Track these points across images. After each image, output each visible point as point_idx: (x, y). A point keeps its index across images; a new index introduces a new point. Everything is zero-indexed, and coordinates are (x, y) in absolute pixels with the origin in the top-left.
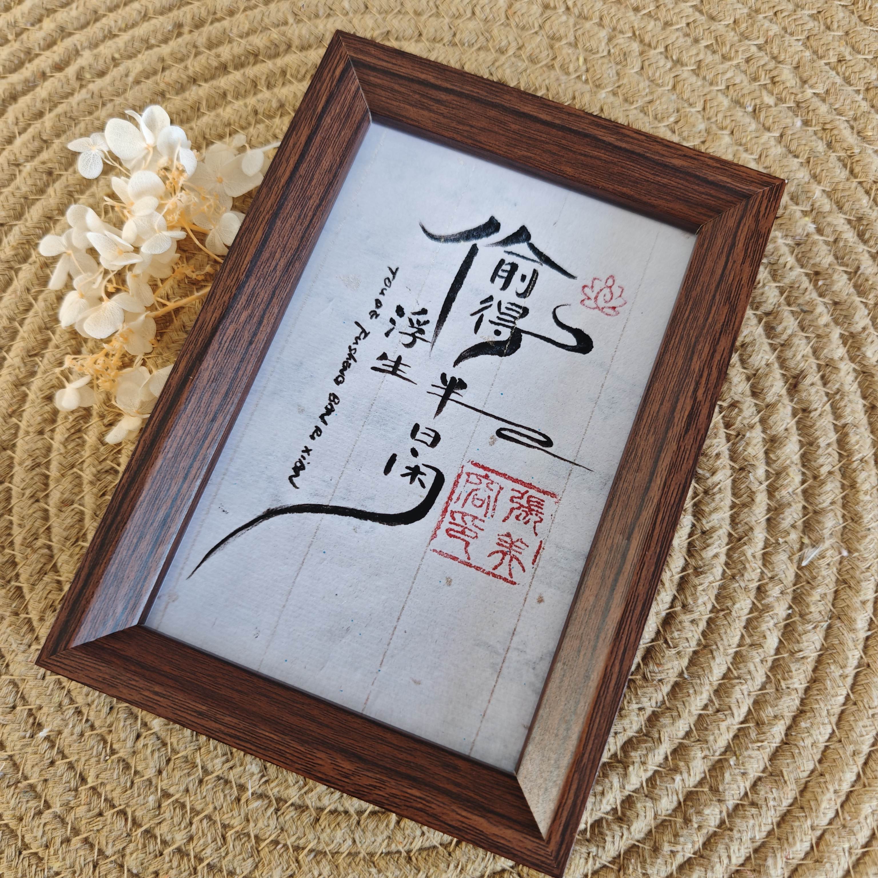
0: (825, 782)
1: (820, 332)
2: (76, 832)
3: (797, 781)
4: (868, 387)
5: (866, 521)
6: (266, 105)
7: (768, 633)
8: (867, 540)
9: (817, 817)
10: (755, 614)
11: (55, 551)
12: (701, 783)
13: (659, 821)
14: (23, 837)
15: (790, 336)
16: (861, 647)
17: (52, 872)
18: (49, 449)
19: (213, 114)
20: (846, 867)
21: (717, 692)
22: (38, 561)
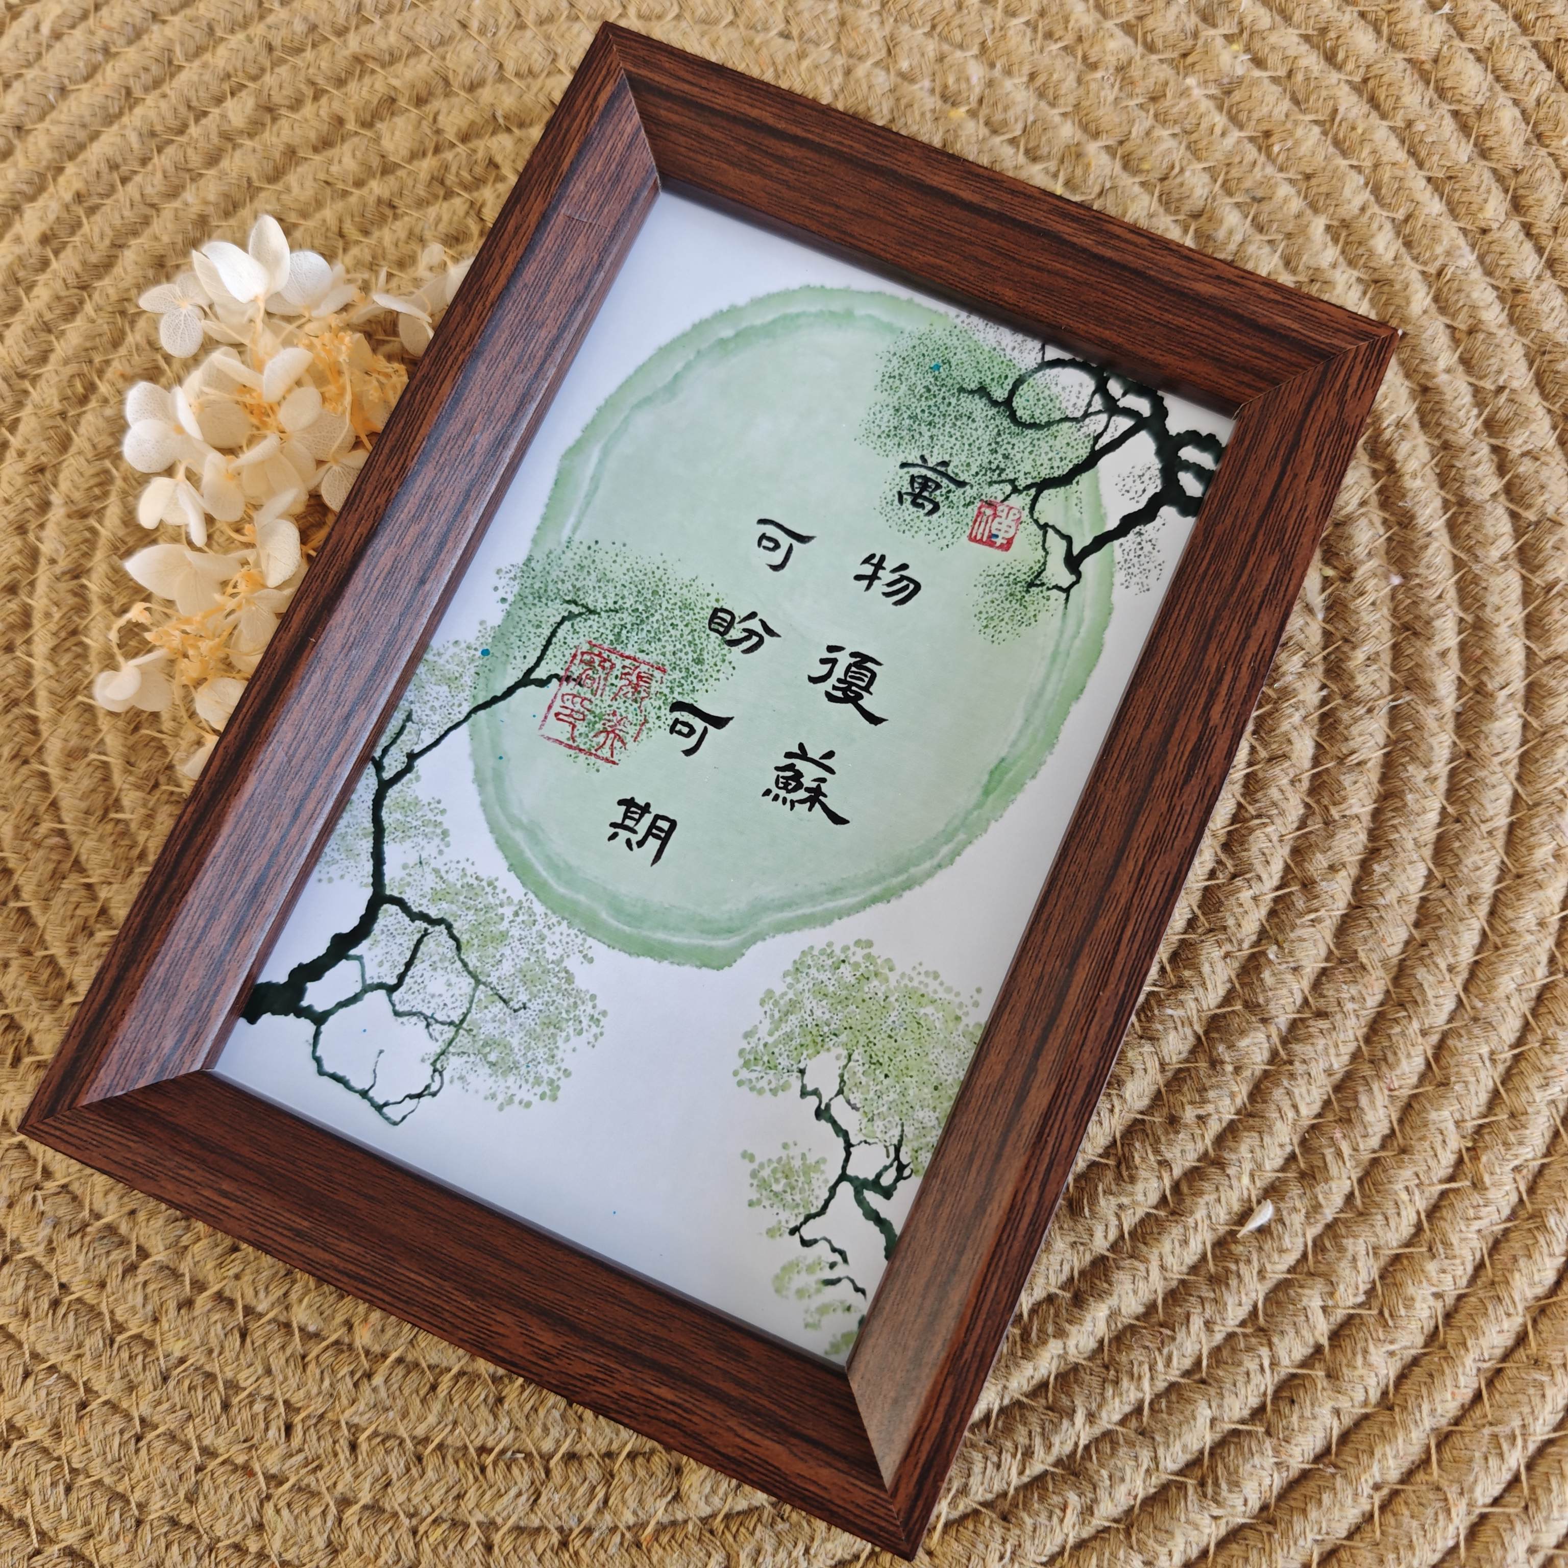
0: (1431, 955)
1: (1290, 227)
2: (199, 1286)
3: (1384, 962)
4: (1386, 304)
5: (1420, 521)
6: (283, 32)
7: (1294, 736)
8: (1430, 551)
9: (1428, 1013)
10: (1267, 708)
11: (73, 838)
12: (1227, 1000)
13: (1169, 1074)
14: (112, 1312)
15: (1241, 244)
16: (1450, 725)
17: (173, 1360)
18: (28, 673)
19: (197, 63)
20: (1491, 1084)
21: (1226, 847)
22: (48, 860)
